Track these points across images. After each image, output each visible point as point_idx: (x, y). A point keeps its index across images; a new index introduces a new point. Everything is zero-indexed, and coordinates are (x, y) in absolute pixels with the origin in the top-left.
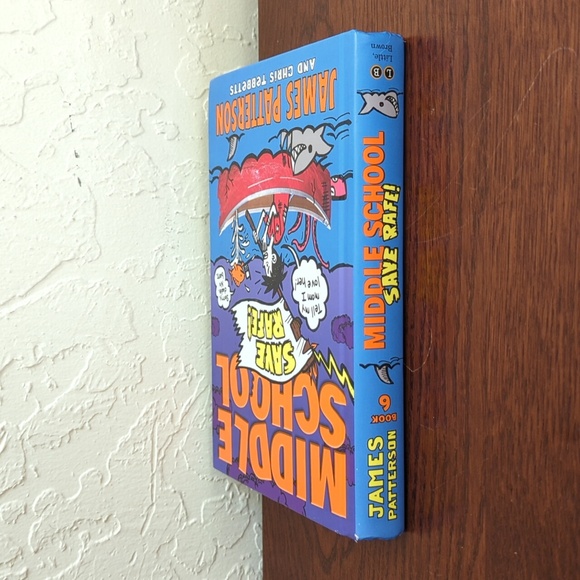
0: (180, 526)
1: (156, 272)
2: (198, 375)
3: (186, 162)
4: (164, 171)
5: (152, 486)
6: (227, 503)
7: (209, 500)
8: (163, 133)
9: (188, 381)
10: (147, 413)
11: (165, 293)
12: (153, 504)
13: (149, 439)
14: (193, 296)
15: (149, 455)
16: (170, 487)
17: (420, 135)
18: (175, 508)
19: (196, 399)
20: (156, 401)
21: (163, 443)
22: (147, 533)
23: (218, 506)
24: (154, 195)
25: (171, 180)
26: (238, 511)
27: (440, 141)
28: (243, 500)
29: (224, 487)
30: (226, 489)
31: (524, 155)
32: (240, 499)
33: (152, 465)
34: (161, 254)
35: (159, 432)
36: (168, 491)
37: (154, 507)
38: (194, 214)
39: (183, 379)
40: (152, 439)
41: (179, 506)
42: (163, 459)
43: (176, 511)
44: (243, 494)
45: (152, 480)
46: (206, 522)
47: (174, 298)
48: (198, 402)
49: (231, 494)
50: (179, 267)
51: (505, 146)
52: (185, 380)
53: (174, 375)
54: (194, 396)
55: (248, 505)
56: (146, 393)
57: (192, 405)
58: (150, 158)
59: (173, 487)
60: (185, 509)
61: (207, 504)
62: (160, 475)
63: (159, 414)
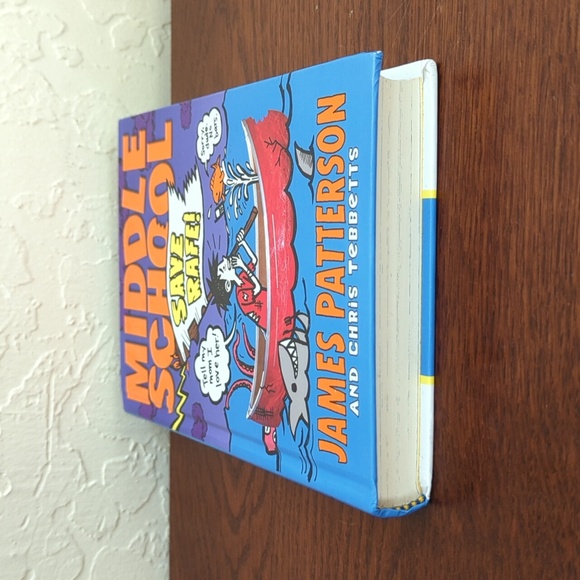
0: (79, 488)
1: (54, 209)
2: (100, 324)
3: (90, 91)
4: (65, 100)
5: (48, 443)
6: (132, 464)
7: (111, 461)
8: (65, 58)
9: (89, 331)
10: (42, 363)
11: (65, 233)
12: (47, 464)
13: (45, 392)
14: (95, 238)
15: (44, 411)
16: (68, 445)
17: (337, 41)
18: (72, 468)
19: (98, 351)
20: (53, 351)
21: (59, 397)
22: (41, 494)
23: (121, 467)
24: (53, 126)
25: (73, 109)
26: (144, 472)
27: (359, 44)
28: (149, 461)
29: (128, 446)
30: (131, 448)
31: (448, 49)
32: (146, 460)
33: (48, 421)
34: (59, 191)
35: (56, 385)
36: (65, 449)
37: (50, 467)
38: (98, 148)
39: (84, 328)
40: (48, 392)
41: (77, 467)
42: (60, 414)
43: (75, 470)
44: (149, 455)
45: (47, 437)
46: (107, 484)
47: (75, 239)
48: (101, 353)
49: (135, 455)
50: (80, 206)
51: (428, 42)
52: (86, 330)
53: (74, 324)
54: (95, 348)
55: (154, 467)
56: (42, 341)
57: (93, 357)
58: (50, 85)
59: (71, 446)
60: (84, 469)
61: (108, 465)
62: (56, 432)
63: (56, 365)
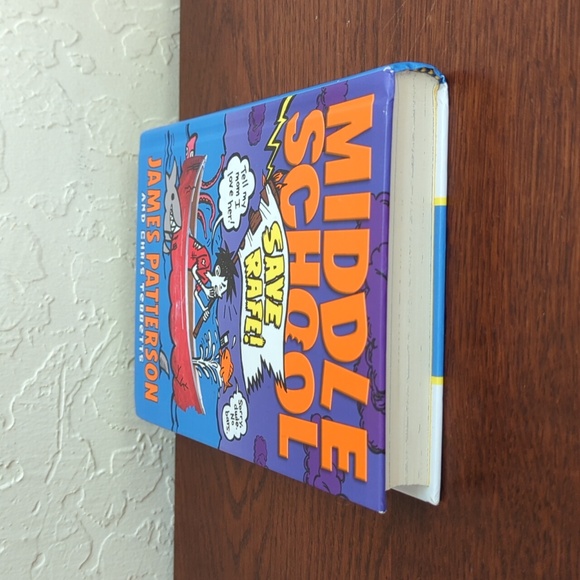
0: (88, 476)
1: (67, 209)
2: (110, 320)
3: (102, 97)
4: (79, 106)
5: (59, 433)
6: (138, 455)
7: (119, 450)
8: (78, 66)
9: (99, 326)
10: (54, 356)
11: (77, 232)
12: (58, 452)
13: (56, 383)
14: (106, 238)
15: (56, 400)
16: (78, 435)
17: (335, 50)
18: (82, 457)
19: (108, 345)
20: (64, 344)
21: (71, 388)
22: (52, 481)
23: (129, 457)
24: (67, 130)
25: (86, 114)
26: (150, 463)
27: (355, 53)
28: (155, 452)
29: (136, 437)
30: (138, 439)
31: (436, 55)
32: (152, 450)
33: (59, 411)
34: (72, 191)
35: (67, 377)
36: (75, 438)
37: (60, 455)
38: (110, 152)
39: (94, 322)
40: (60, 383)
41: (86, 456)
42: (70, 405)
43: (83, 461)
44: (156, 446)
45: (58, 427)
46: (115, 473)
47: (86, 238)
48: (110, 347)
49: (142, 446)
50: (92, 206)
51: (418, 47)
52: (96, 324)
53: (84, 318)
54: (105, 342)
55: (160, 458)
56: (54, 335)
57: (103, 351)
58: (64, 91)
59: (81, 435)
60: (94, 458)
61: (116, 455)
62: (67, 422)
63: (67, 357)
